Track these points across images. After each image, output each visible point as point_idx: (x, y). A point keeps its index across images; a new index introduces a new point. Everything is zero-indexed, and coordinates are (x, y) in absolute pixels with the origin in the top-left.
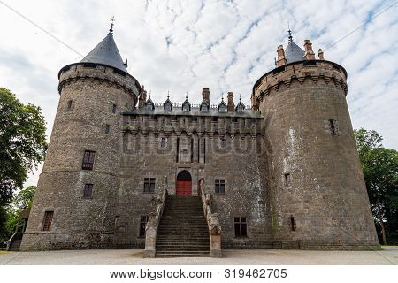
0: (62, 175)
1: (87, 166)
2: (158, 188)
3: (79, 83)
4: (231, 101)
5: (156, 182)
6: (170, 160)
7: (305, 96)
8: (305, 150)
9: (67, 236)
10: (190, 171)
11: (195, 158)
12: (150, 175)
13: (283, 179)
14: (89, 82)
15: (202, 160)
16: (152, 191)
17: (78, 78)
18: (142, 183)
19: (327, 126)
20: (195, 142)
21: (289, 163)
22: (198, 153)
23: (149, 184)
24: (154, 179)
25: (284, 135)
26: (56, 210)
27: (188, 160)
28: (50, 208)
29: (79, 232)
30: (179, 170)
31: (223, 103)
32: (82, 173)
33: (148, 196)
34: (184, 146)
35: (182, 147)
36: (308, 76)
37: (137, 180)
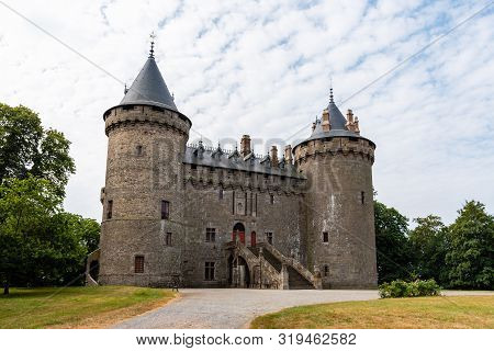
0: (145, 223)
1: (164, 216)
2: (218, 238)
3: (147, 127)
4: (275, 156)
5: (217, 231)
6: (228, 213)
7: (347, 168)
8: (342, 215)
9: (159, 278)
10: (244, 224)
11: (249, 212)
12: (211, 226)
13: (322, 237)
14: (157, 128)
15: (254, 214)
16: (213, 240)
17: (147, 121)
18: (204, 232)
19: (360, 197)
20: (249, 196)
21: (328, 223)
22: (251, 206)
23: (211, 234)
24: (214, 229)
25: (326, 199)
26: (146, 255)
27: (243, 213)
28: (140, 253)
29: (166, 274)
30: (236, 222)
31: (268, 158)
32: (163, 222)
33: (211, 245)
34: (240, 200)
35: (237, 201)
36: (351, 151)
37: (200, 230)
